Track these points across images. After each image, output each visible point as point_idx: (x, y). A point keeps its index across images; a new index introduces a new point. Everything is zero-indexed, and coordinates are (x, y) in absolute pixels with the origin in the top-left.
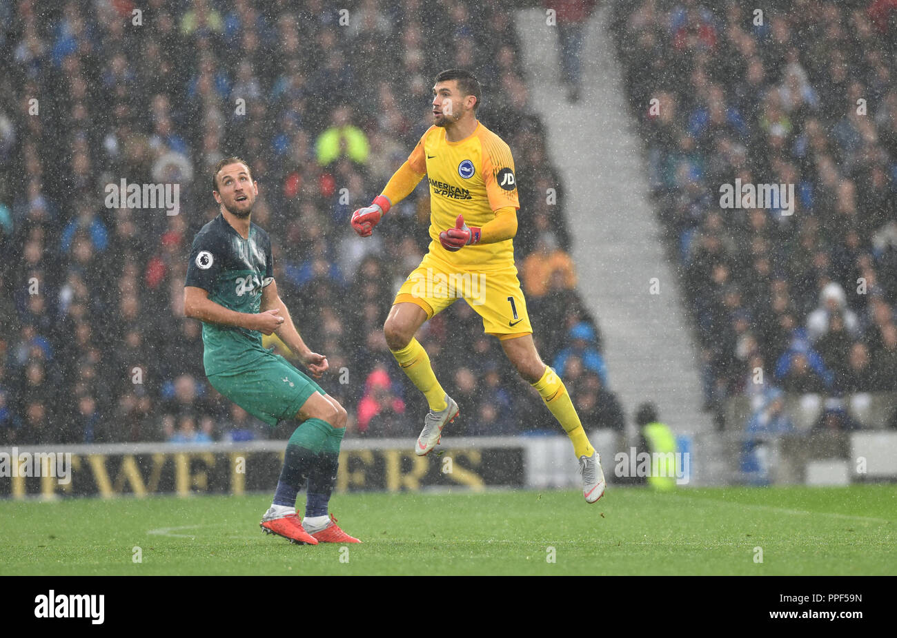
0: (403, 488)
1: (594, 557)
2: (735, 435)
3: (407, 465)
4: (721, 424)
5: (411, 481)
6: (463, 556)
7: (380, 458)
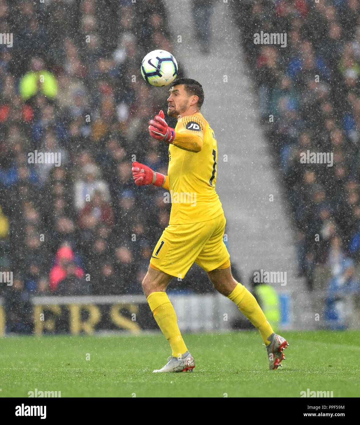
0: (82, 332)
1: (220, 381)
2: (321, 294)
3: (85, 315)
4: (310, 285)
5: (88, 328)
6: (125, 381)
7: (65, 310)
